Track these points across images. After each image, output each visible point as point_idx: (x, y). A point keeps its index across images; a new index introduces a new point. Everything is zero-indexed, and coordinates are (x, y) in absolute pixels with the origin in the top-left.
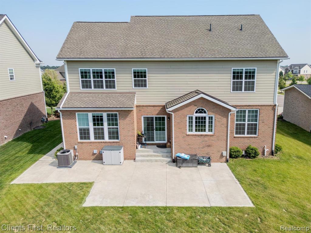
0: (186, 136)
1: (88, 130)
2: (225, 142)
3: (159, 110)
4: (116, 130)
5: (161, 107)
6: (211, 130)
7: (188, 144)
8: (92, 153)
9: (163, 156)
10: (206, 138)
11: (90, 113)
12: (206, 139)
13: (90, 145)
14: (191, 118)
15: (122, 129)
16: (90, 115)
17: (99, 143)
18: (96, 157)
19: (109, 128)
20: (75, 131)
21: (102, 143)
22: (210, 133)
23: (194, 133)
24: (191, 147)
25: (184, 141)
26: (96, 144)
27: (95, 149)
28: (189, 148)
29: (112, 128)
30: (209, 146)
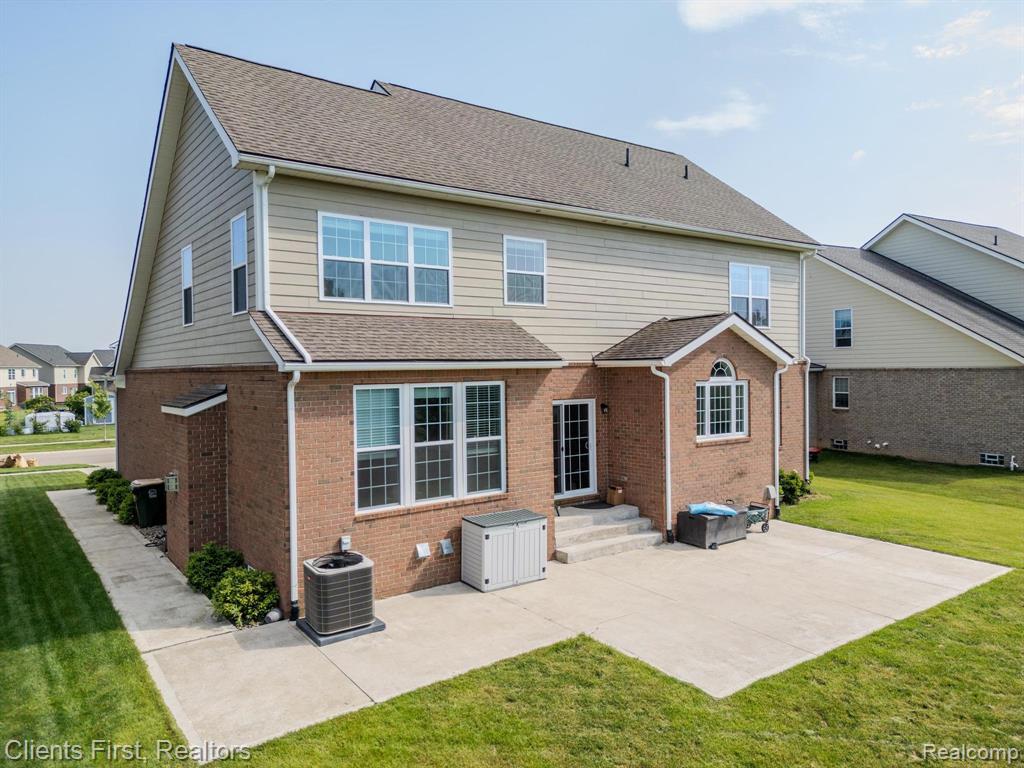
0: (696, 450)
1: (395, 457)
2: (769, 457)
3: (579, 379)
4: (493, 450)
5: (584, 371)
6: (739, 427)
7: (700, 476)
8: (407, 561)
9: (630, 531)
10: (734, 452)
11: (406, 386)
13: (402, 527)
14: (700, 391)
15: (518, 442)
16: (407, 393)
17: (437, 508)
18: (423, 575)
19: (471, 446)
20: (347, 469)
21: (448, 511)
22: (741, 435)
23: (708, 436)
25: (691, 465)
26: (427, 514)
27: (420, 540)
29: (480, 443)
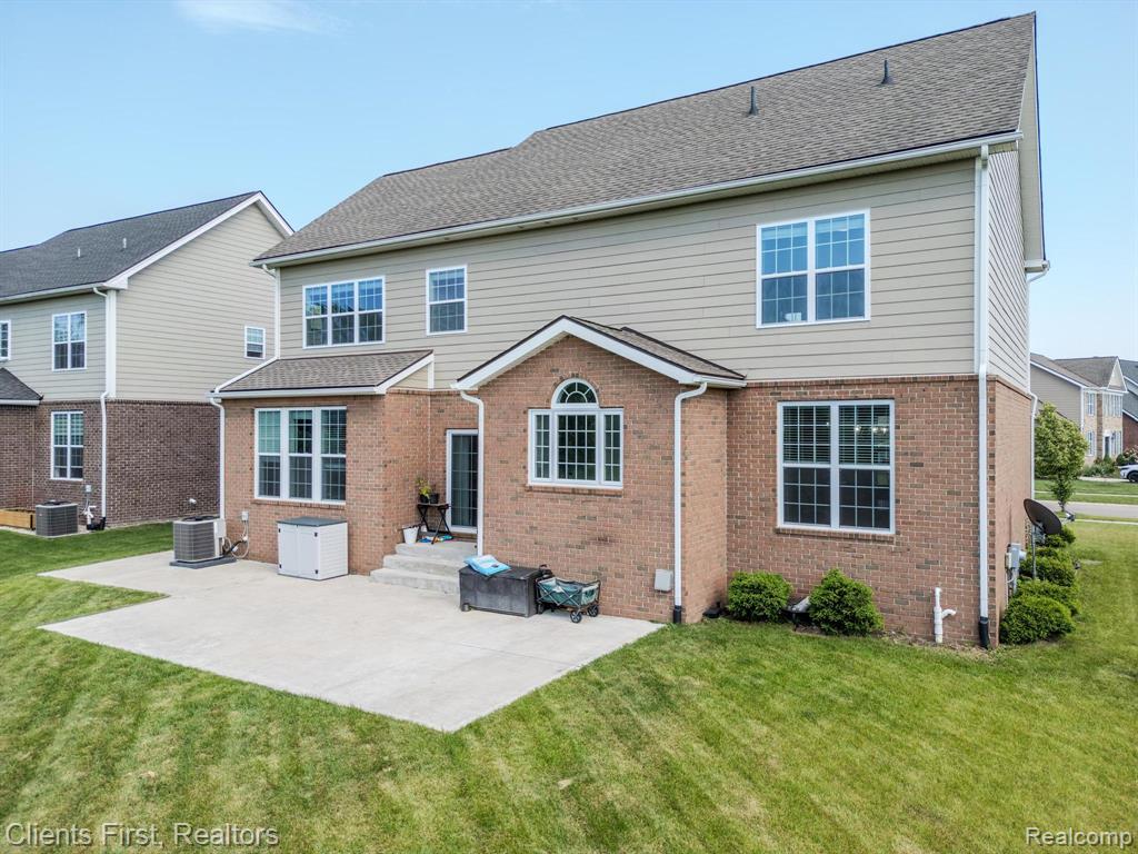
0: (526, 495)
1: (278, 463)
4: (342, 466)
6: (613, 474)
7: (531, 527)
10: (591, 506)
11: (284, 409)
12: (593, 508)
14: (543, 421)
16: (284, 415)
19: (324, 460)
20: (251, 467)
22: (612, 486)
23: (554, 480)
24: (539, 538)
25: (517, 513)
26: (292, 509)
28: (533, 541)
30: (603, 540)
